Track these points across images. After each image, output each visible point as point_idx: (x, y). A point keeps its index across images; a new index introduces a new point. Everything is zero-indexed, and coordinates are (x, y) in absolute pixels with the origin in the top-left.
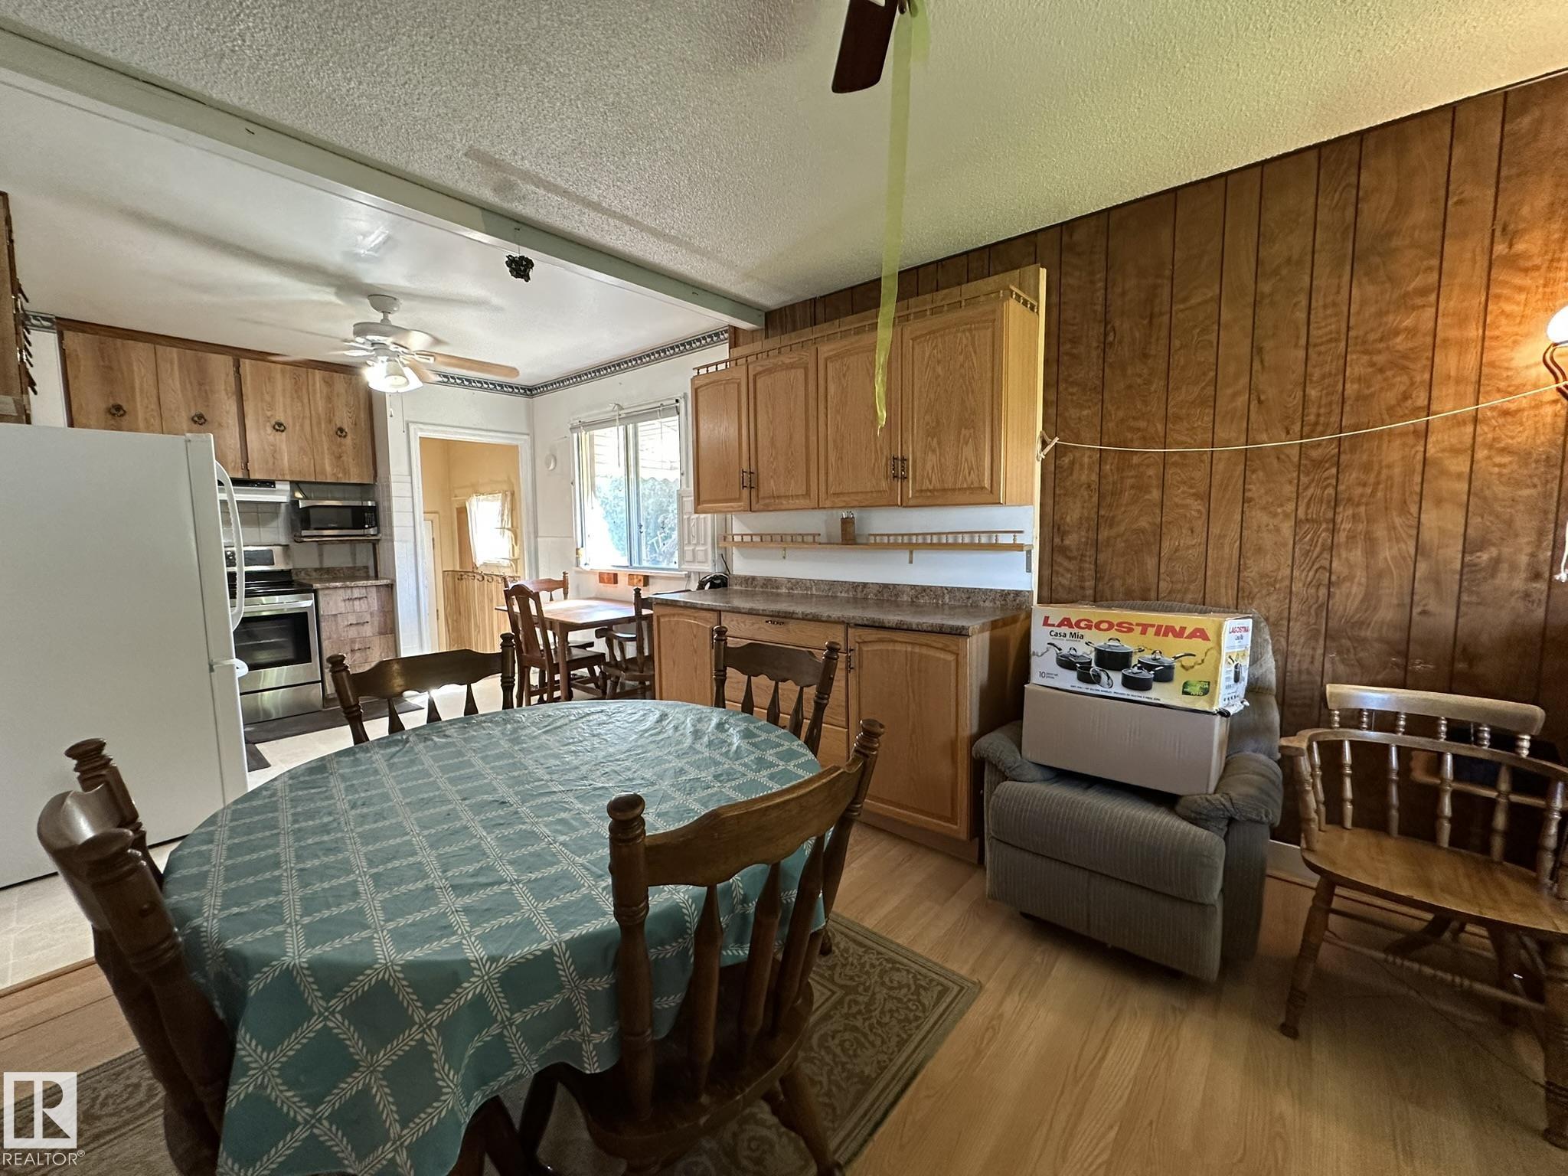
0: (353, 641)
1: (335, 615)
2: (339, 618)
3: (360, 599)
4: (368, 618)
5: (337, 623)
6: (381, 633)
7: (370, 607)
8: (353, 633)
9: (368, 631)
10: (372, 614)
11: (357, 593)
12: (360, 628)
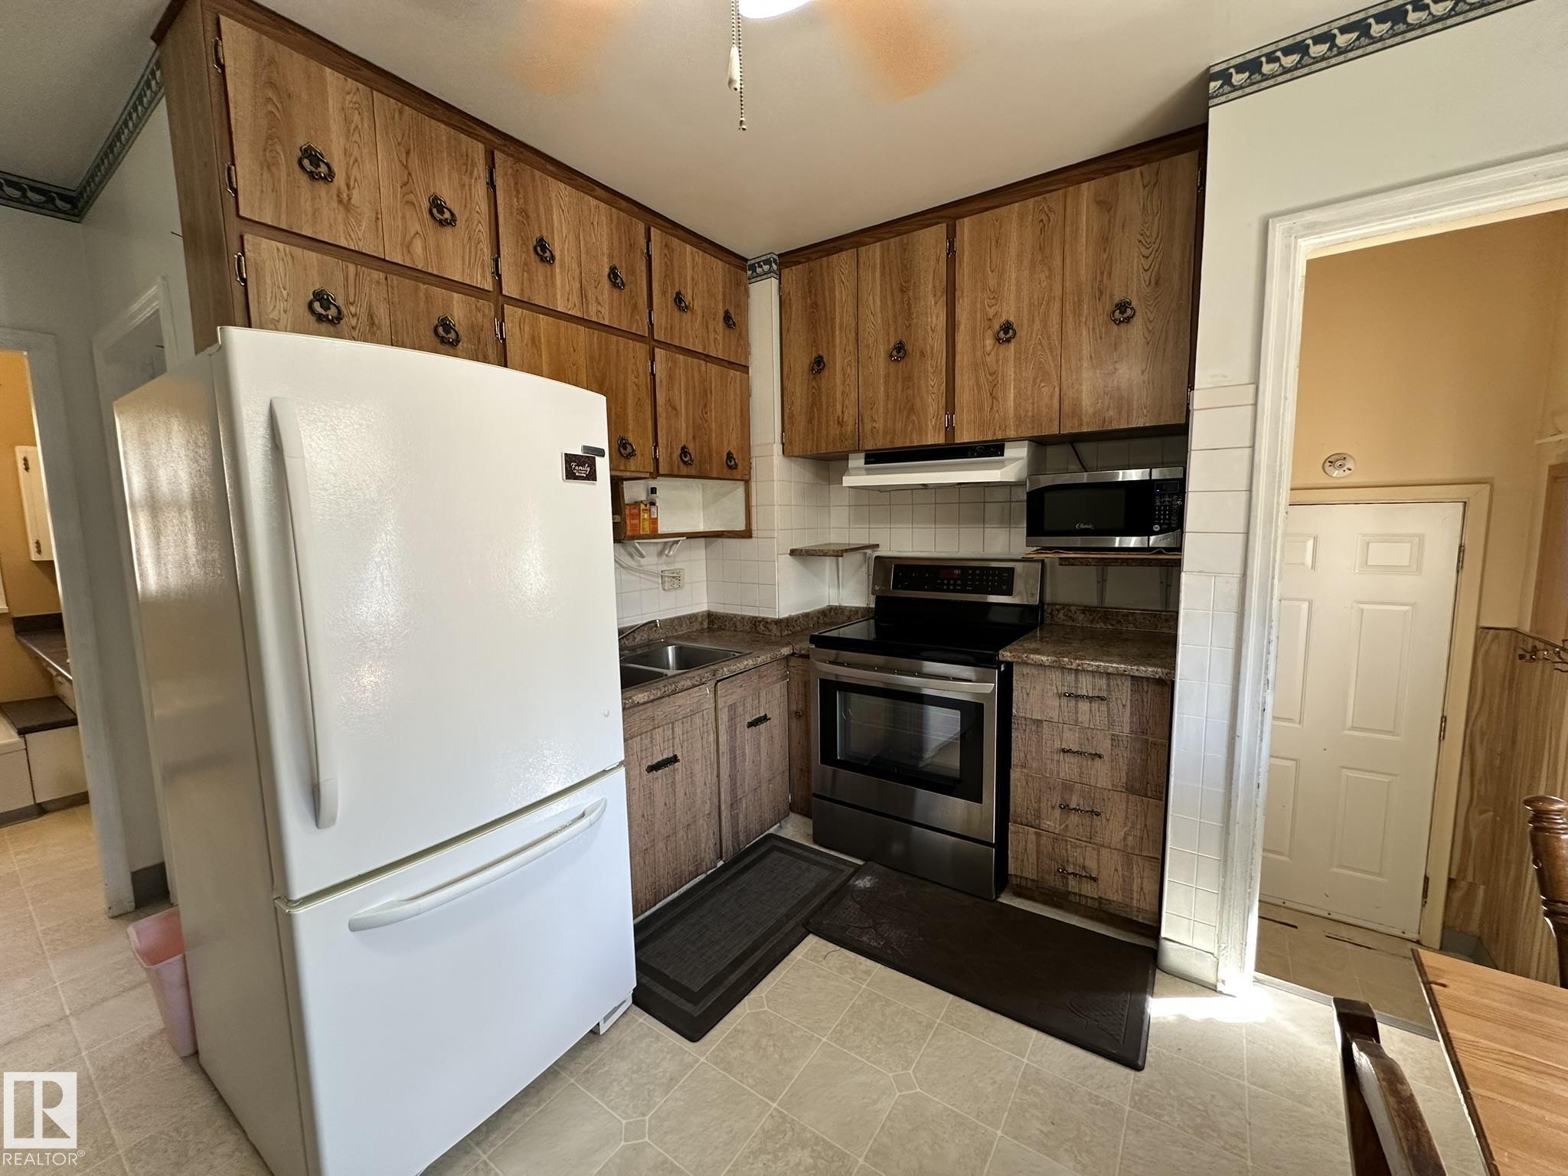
0: (1067, 787)
1: (1039, 722)
2: (1046, 729)
3: (1091, 699)
4: (1104, 746)
5: (1039, 741)
6: (1130, 789)
7: (1111, 724)
8: (1069, 768)
9: (1102, 775)
10: (1114, 738)
11: (1086, 685)
12: (1087, 763)
